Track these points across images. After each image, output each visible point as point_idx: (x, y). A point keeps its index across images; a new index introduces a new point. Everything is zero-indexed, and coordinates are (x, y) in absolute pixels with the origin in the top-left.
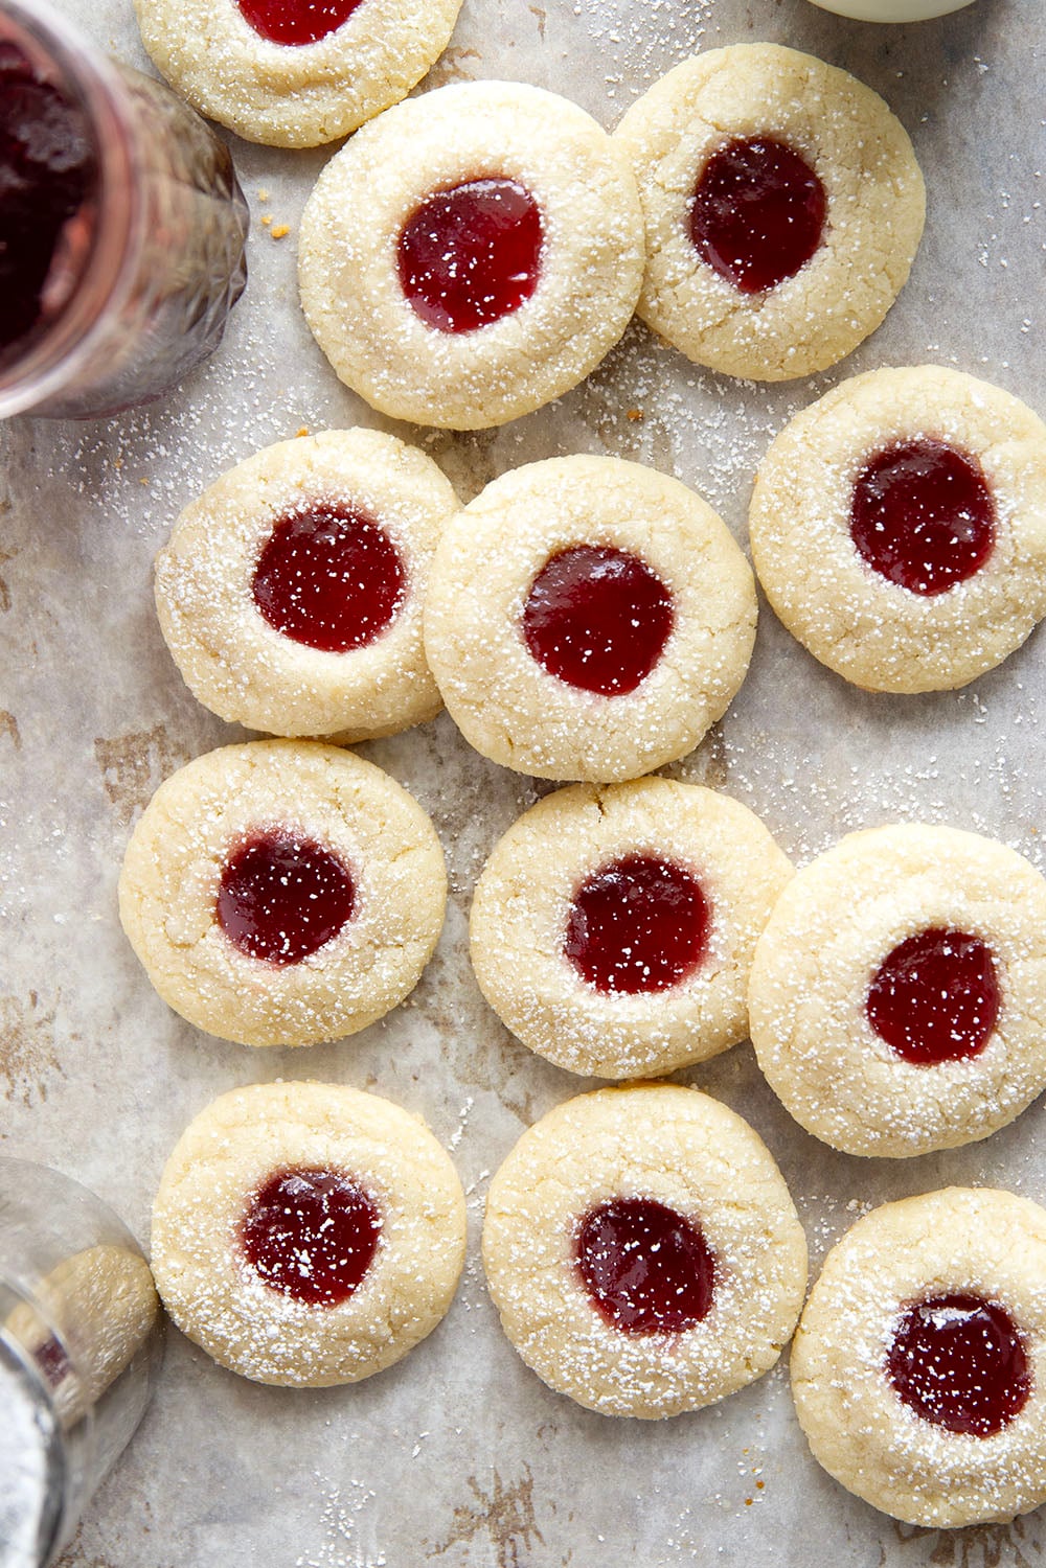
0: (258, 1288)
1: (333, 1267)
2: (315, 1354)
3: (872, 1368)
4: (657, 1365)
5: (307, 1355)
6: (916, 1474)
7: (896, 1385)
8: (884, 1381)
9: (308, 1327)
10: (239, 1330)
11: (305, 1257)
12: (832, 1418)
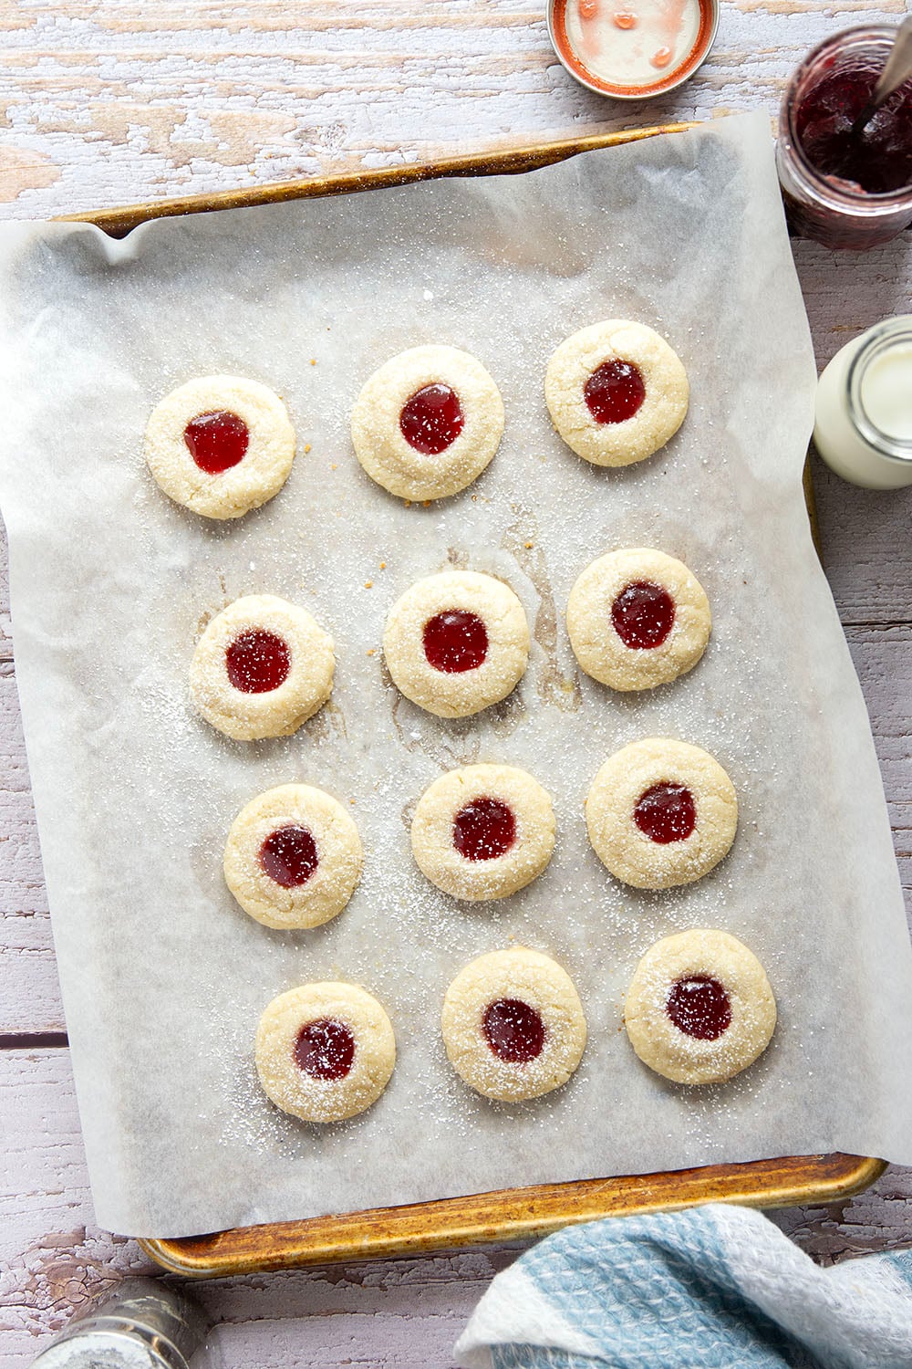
0: (309, 1080)
1: (338, 1060)
2: (342, 1102)
3: (660, 1010)
4: (515, 1075)
5: (339, 1103)
6: (682, 1059)
7: (671, 1018)
8: (665, 1016)
9: (336, 1090)
10: (307, 1101)
11: (324, 1059)
12: (644, 1035)
